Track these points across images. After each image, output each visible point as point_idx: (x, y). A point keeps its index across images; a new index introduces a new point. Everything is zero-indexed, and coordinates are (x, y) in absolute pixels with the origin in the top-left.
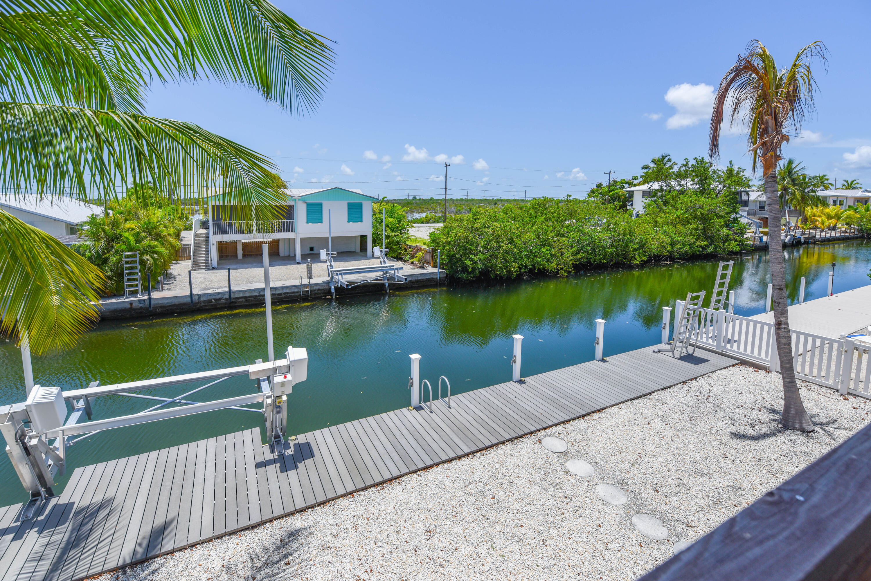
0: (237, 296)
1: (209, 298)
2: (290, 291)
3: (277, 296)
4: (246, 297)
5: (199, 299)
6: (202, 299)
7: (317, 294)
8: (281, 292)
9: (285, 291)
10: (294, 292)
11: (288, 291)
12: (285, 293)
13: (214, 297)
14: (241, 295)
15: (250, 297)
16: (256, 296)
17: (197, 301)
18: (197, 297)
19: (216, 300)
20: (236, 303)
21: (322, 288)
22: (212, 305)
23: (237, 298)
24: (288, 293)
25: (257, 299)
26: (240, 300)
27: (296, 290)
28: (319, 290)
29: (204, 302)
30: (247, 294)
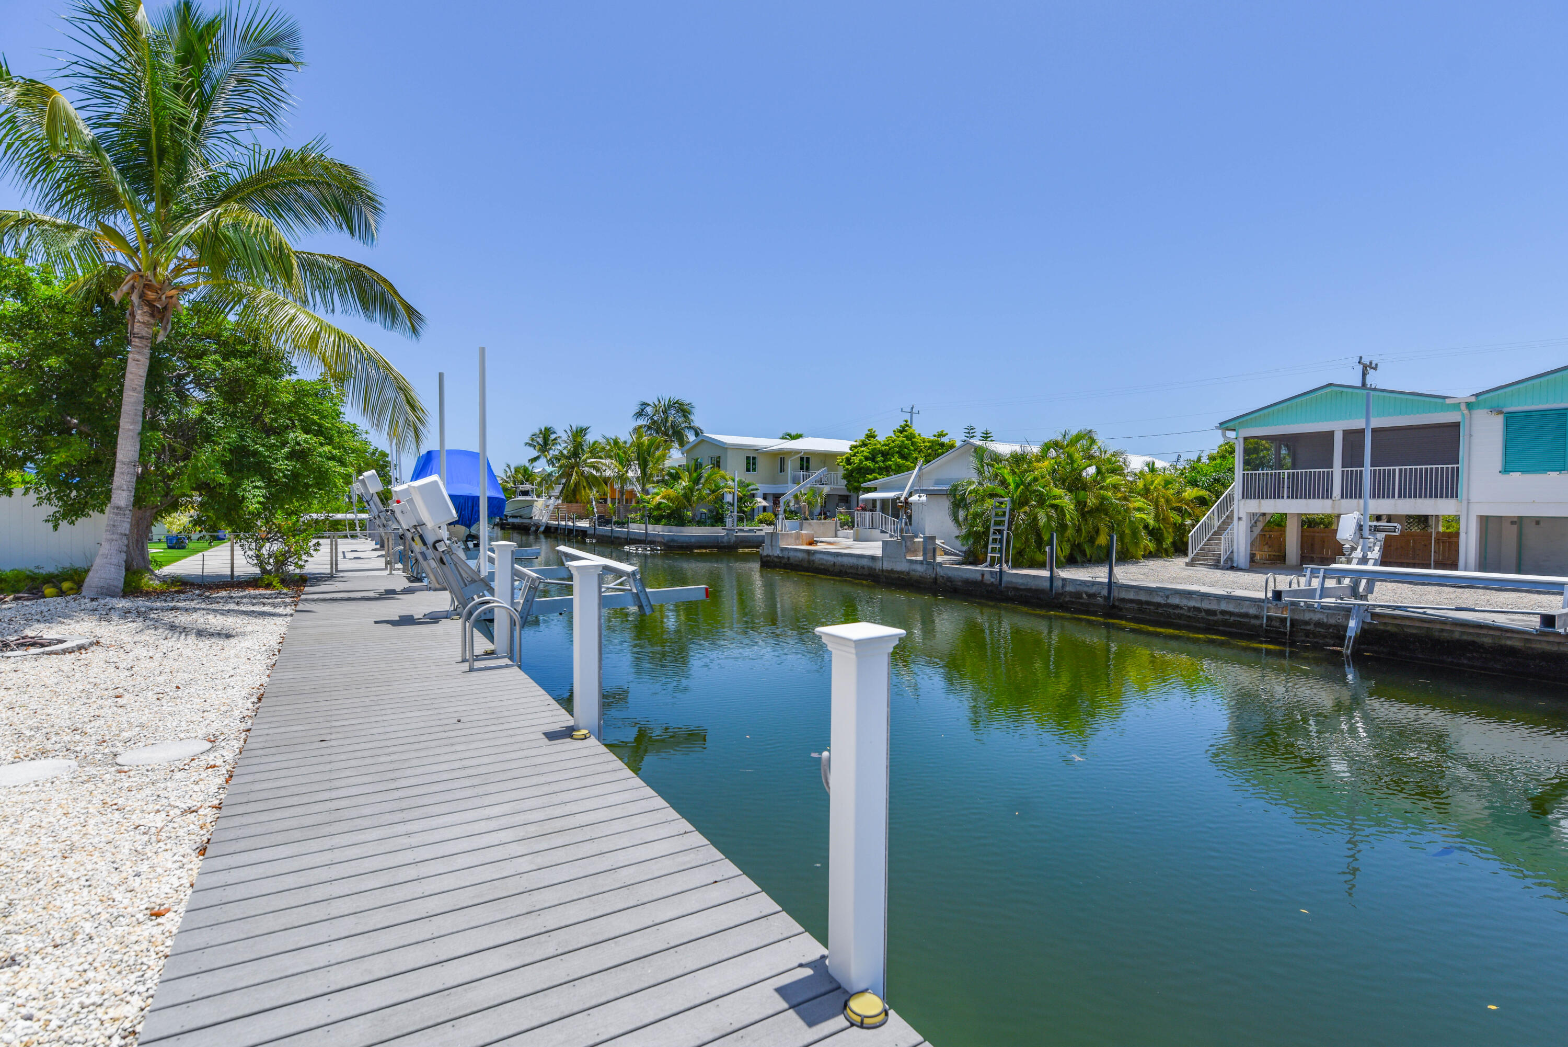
0: (1123, 595)
1: (1079, 588)
2: (1237, 610)
3: (1203, 614)
4: (1139, 602)
5: (1063, 586)
6: (1068, 589)
7: (1315, 635)
8: (1213, 606)
9: (1224, 606)
10: (1246, 615)
11: (1231, 608)
12: (1223, 612)
13: (1086, 589)
14: (1131, 596)
15: (1148, 603)
16: (1159, 605)
17: (1060, 591)
18: (1060, 583)
19: (1090, 596)
20: (1121, 609)
21: (1332, 621)
22: (1082, 604)
23: (1123, 600)
24: (1231, 614)
25: (1160, 611)
26: (1129, 605)
27: (1252, 611)
28: (1319, 624)
29: (1070, 593)
30: (1143, 597)
